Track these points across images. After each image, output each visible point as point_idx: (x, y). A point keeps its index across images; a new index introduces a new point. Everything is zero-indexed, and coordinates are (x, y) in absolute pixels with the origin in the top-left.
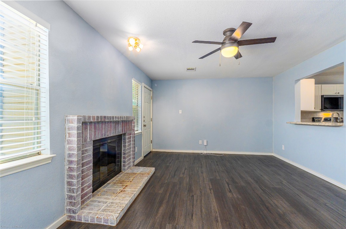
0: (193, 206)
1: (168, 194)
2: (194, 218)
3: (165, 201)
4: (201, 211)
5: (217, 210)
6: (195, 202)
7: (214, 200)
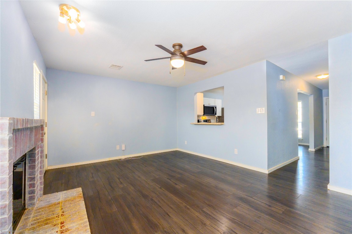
0: (161, 207)
1: (127, 209)
2: (170, 216)
3: (130, 216)
4: (171, 208)
5: (181, 201)
6: (159, 204)
7: (172, 195)
